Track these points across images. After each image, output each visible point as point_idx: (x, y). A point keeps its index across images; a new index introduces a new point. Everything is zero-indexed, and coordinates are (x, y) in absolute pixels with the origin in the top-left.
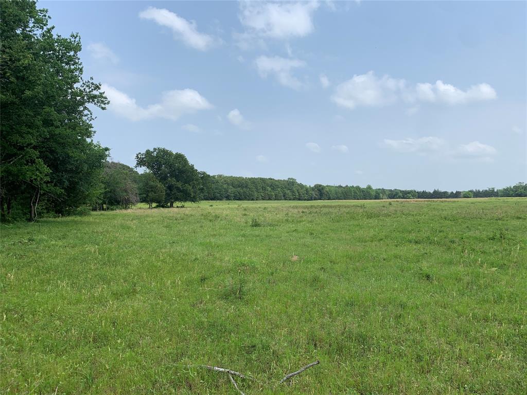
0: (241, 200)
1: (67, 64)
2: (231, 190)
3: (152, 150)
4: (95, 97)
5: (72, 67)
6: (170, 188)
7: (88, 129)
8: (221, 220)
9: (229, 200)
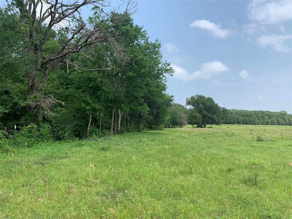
0: (247, 124)
1: (155, 55)
2: (241, 118)
3: (194, 96)
4: (168, 70)
5: (157, 56)
6: (204, 117)
7: (164, 87)
8: (236, 136)
9: (239, 124)
